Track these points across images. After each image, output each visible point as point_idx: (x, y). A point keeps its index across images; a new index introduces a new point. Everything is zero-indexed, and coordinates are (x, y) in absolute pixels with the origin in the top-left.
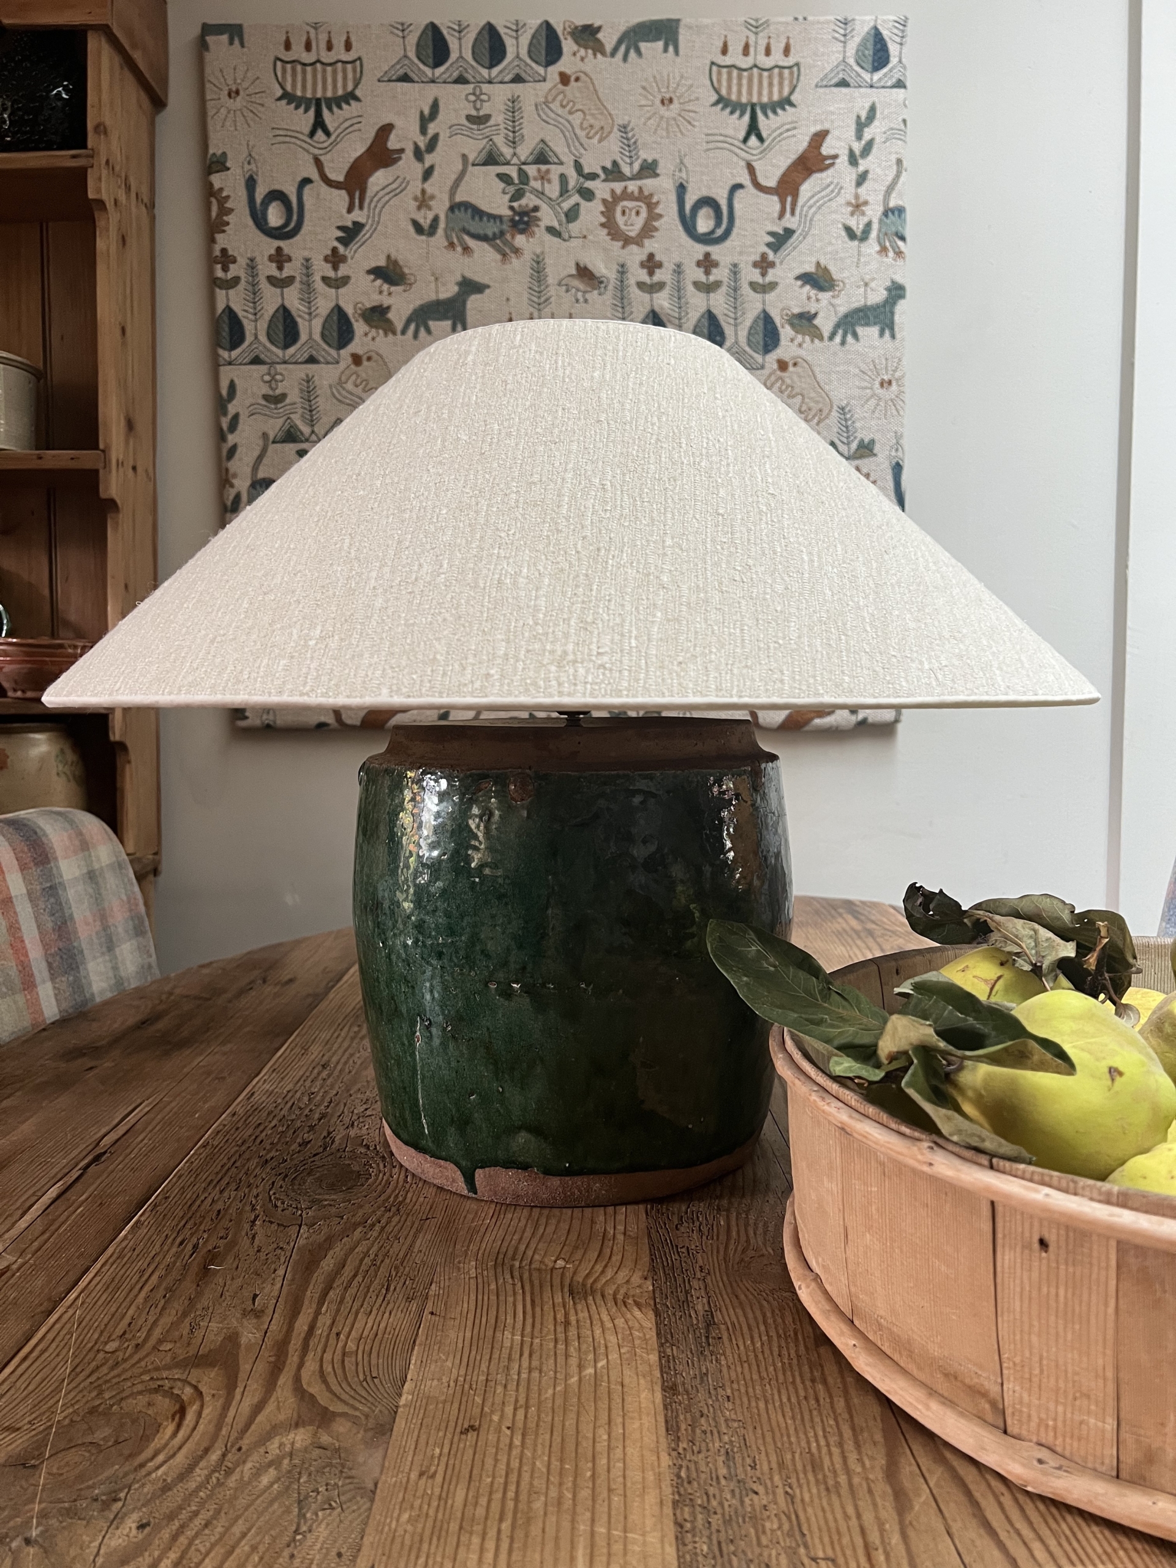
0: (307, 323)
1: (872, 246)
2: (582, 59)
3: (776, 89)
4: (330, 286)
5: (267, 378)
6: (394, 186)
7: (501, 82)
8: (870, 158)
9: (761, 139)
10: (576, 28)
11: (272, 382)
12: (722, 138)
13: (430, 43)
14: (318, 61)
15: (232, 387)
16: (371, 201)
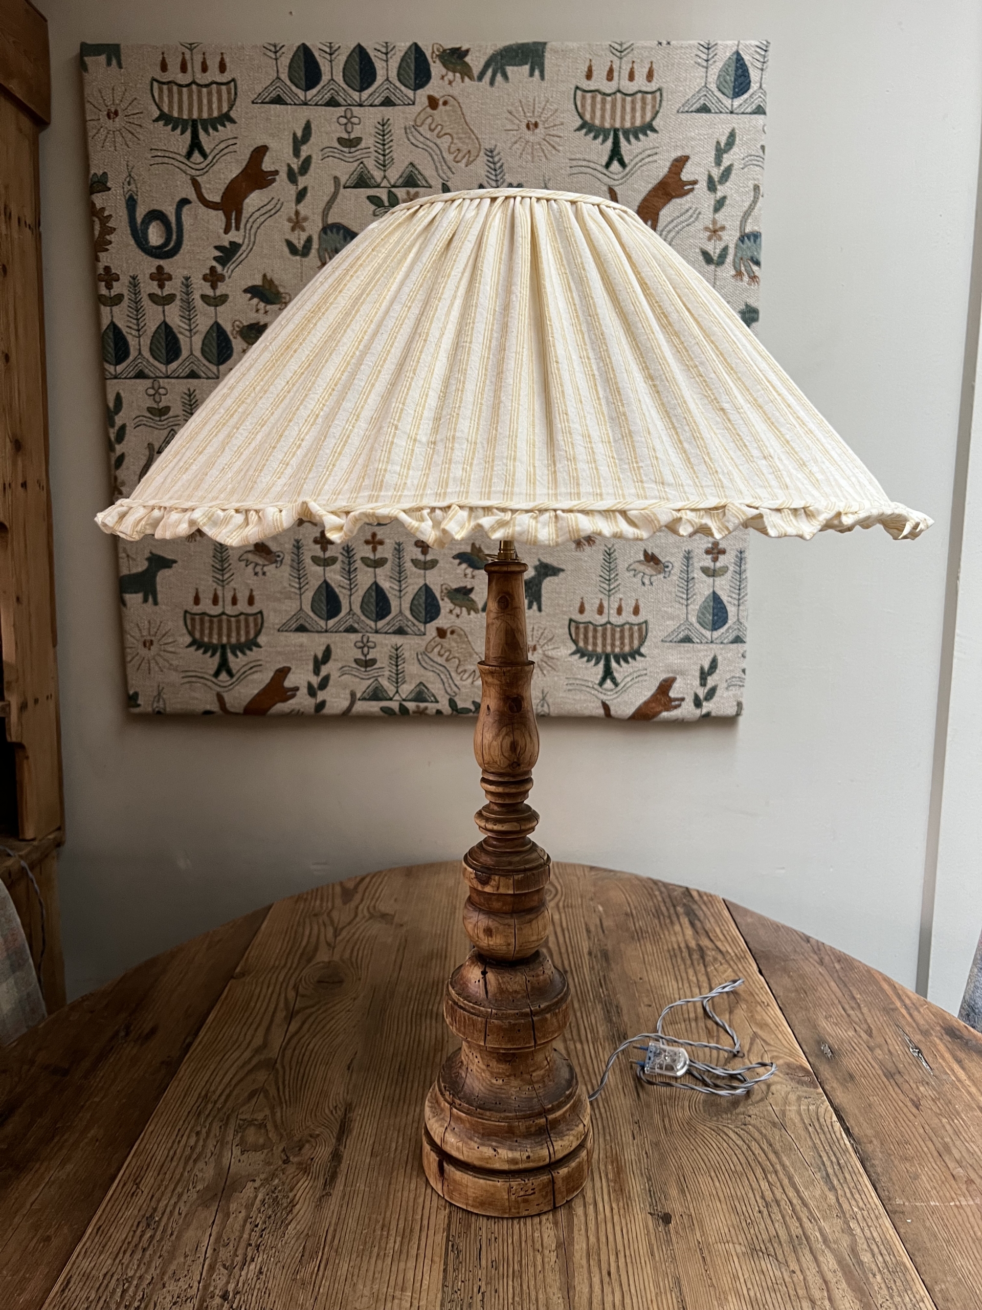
0: (188, 339)
1: (727, 270)
2: (450, 83)
3: (638, 114)
4: (209, 305)
5: (151, 392)
6: (269, 207)
7: (371, 105)
8: (728, 184)
9: (623, 164)
10: (444, 51)
11: (156, 395)
12: (584, 163)
13: (302, 65)
14: (194, 82)
15: (118, 398)
16: (247, 221)
